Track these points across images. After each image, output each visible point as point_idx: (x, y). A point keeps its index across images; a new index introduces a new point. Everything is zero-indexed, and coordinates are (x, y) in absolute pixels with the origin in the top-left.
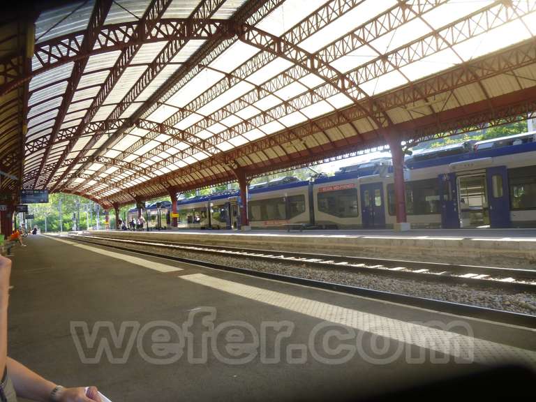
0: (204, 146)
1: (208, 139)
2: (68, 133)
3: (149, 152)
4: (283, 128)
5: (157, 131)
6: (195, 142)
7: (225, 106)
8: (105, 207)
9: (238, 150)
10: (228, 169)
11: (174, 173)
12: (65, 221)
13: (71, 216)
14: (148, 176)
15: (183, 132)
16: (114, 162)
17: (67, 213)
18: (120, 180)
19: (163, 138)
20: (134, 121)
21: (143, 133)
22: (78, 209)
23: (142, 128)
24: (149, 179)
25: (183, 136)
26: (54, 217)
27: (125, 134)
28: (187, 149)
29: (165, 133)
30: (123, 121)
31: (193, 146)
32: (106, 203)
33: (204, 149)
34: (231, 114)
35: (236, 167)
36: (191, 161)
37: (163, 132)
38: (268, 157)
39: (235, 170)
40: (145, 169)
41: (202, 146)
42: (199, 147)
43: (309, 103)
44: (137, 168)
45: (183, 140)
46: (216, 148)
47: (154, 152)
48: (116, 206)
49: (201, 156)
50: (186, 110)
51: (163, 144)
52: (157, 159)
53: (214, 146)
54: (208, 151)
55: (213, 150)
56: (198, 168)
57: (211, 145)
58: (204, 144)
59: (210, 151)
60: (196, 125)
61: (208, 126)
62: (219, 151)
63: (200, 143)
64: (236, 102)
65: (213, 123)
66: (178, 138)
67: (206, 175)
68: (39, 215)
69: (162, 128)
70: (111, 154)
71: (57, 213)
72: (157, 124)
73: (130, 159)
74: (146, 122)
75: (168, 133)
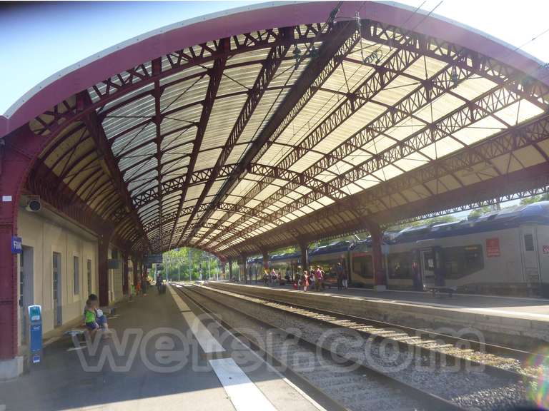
0: (327, 189)
1: (331, 182)
2: (175, 183)
3: (270, 197)
5: (272, 176)
7: (349, 139)
14: (274, 224)
15: (300, 175)
16: (236, 208)
18: (244, 228)
19: (280, 182)
20: (246, 165)
21: (258, 178)
23: (254, 173)
24: (275, 226)
25: (301, 179)
26: (187, 266)
27: (240, 179)
28: (309, 193)
29: (281, 178)
30: (233, 166)
34: (357, 148)
36: (316, 206)
37: (277, 176)
38: (405, 200)
40: (270, 216)
42: (322, 191)
44: (261, 215)
45: (303, 184)
46: (341, 192)
47: (276, 197)
49: (327, 201)
50: (302, 148)
51: (283, 188)
53: (338, 189)
57: (335, 189)
60: (315, 166)
61: (329, 166)
62: (344, 195)
63: (322, 187)
64: (363, 132)
65: (335, 161)
69: (276, 172)
70: (231, 200)
71: (190, 262)
72: (271, 167)
73: (252, 204)
74: (258, 167)
75: (283, 177)
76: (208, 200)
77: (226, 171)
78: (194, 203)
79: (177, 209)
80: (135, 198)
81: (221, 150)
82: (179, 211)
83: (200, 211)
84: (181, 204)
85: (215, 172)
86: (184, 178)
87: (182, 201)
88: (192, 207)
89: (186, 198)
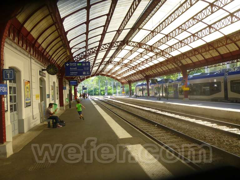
1: (165, 49)
3: (134, 58)
4: (205, 43)
5: (137, 47)
6: (158, 51)
8: (122, 83)
9: (184, 55)
10: (176, 66)
11: (147, 68)
12: (101, 91)
13: (104, 88)
14: (135, 70)
15: (151, 47)
16: (119, 63)
17: (102, 86)
18: (121, 73)
19: (141, 50)
20: (125, 42)
21: (130, 48)
22: (107, 85)
23: (130, 45)
24: (135, 72)
25: (151, 49)
26: (97, 88)
27: (122, 49)
28: (154, 56)
29: (142, 48)
30: (120, 42)
31: (157, 54)
32: (123, 81)
33: (163, 55)
35: (181, 65)
36: (156, 62)
37: (140, 47)
38: (192, 61)
39: (180, 67)
40: (133, 67)
41: (162, 54)
42: (160, 54)
43: (208, 33)
44: (129, 66)
45: (152, 51)
46: (170, 55)
47: (137, 58)
48: (130, 82)
49: (161, 59)
50: (155, 31)
51: (141, 53)
52: (139, 62)
54: (165, 57)
55: (168, 56)
56: (160, 65)
57: (166, 53)
58: (163, 53)
59: (166, 57)
62: (171, 56)
63: (161, 52)
66: (149, 50)
67: (164, 69)
68: (91, 88)
69: (140, 45)
70: (117, 60)
71: (98, 87)
72: (137, 43)
73: (126, 61)
74: (132, 42)
75: (143, 48)
76: (107, 60)
77: (117, 44)
78: (100, 61)
79: (93, 64)
80: (75, 57)
81: (116, 32)
82: (93, 65)
83: (103, 65)
84: (94, 61)
85: (111, 45)
86: (97, 47)
87: (95, 59)
88: (99, 63)
89: (97, 59)
